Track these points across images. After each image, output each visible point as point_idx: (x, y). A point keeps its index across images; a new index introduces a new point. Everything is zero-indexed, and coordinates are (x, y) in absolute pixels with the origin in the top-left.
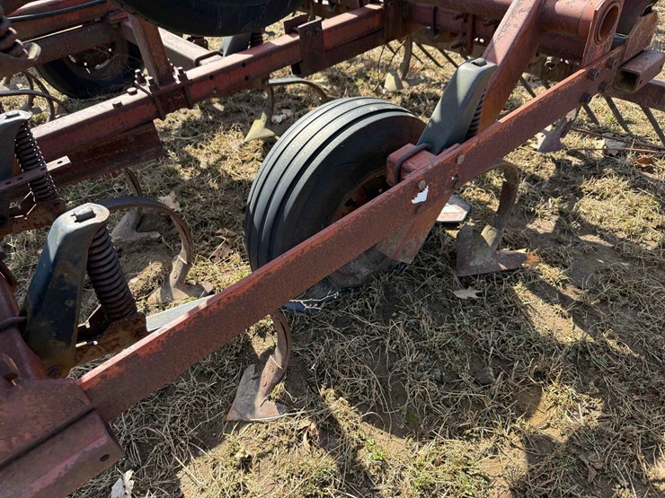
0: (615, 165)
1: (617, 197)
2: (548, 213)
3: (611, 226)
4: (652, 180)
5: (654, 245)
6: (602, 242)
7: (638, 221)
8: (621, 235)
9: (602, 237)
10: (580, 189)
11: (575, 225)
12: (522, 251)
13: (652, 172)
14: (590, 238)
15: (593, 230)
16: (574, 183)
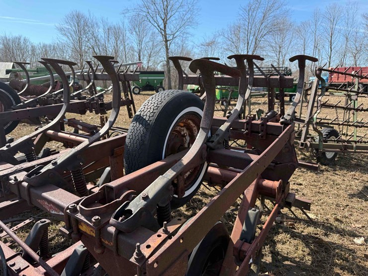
0: (282, 228)
1: (288, 243)
2: (267, 253)
3: (292, 256)
4: (297, 232)
5: (310, 262)
6: (292, 264)
7: (300, 252)
8: (298, 260)
9: (291, 262)
10: (274, 240)
11: (279, 257)
12: (267, 273)
13: (295, 229)
14: (286, 263)
15: (287, 259)
16: (270, 238)
